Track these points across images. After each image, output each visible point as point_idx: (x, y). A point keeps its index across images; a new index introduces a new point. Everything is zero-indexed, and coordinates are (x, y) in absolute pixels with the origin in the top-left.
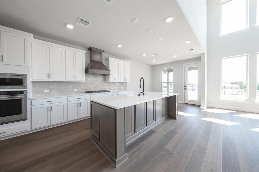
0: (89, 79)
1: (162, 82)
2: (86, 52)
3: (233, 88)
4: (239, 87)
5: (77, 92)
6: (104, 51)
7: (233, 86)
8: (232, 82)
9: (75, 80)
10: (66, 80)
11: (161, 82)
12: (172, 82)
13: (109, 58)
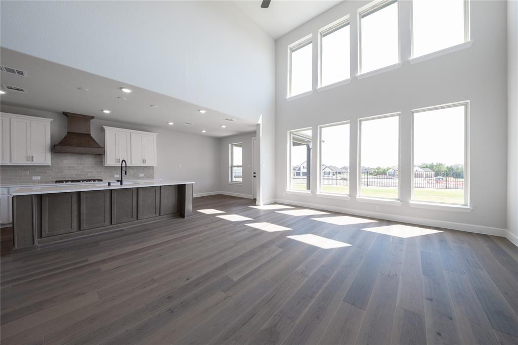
0: (65, 161)
1: (232, 166)
2: (52, 120)
3: (424, 177)
4: (433, 173)
5: (40, 182)
6: (93, 118)
7: (424, 173)
8: (424, 164)
9: (28, 162)
10: (11, 162)
11: (230, 165)
12: (241, 166)
13: (104, 128)
